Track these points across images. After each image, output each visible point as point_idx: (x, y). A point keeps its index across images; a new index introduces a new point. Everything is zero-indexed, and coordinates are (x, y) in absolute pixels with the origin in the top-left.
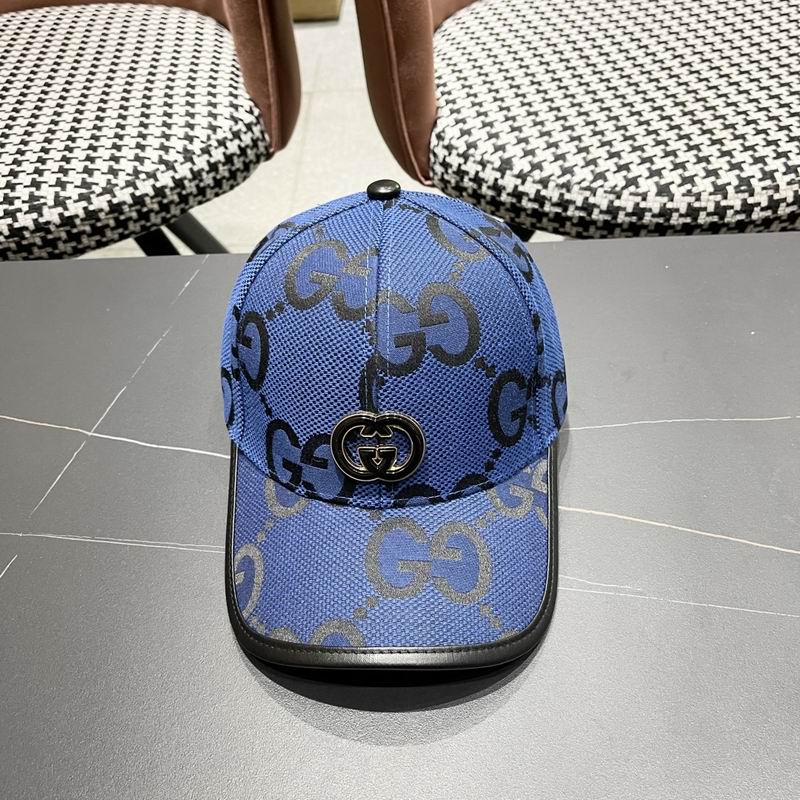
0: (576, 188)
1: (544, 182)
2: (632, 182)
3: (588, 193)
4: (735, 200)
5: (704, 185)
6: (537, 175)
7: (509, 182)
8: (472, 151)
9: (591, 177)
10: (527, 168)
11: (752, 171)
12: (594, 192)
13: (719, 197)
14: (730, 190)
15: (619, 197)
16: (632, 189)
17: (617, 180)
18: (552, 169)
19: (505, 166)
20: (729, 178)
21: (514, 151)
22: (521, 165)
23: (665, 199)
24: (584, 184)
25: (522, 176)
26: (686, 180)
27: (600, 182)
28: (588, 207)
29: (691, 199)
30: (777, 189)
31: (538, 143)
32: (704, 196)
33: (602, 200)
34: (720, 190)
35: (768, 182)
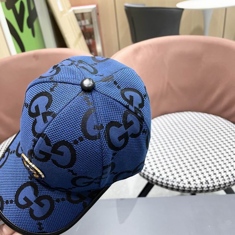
0: (169, 181)
1: (163, 179)
2: (182, 180)
3: (172, 182)
4: (205, 186)
5: (198, 182)
6: (161, 177)
7: (155, 178)
8: (146, 169)
9: (173, 178)
10: (159, 175)
11: (208, 178)
12: (174, 182)
13: (201, 185)
14: (204, 183)
15: (179, 183)
16: (182, 182)
17: (179, 179)
18: (164, 176)
19: (154, 174)
20: (203, 180)
21: (156, 171)
22: (157, 174)
23: (189, 185)
24: (172, 180)
25: (158, 177)
26: (194, 180)
27: (175, 180)
28: (173, 185)
29: (195, 185)
30: (214, 183)
31: (161, 169)
32: (198, 185)
33: (175, 184)
34: (202, 183)
35: (212, 181)
